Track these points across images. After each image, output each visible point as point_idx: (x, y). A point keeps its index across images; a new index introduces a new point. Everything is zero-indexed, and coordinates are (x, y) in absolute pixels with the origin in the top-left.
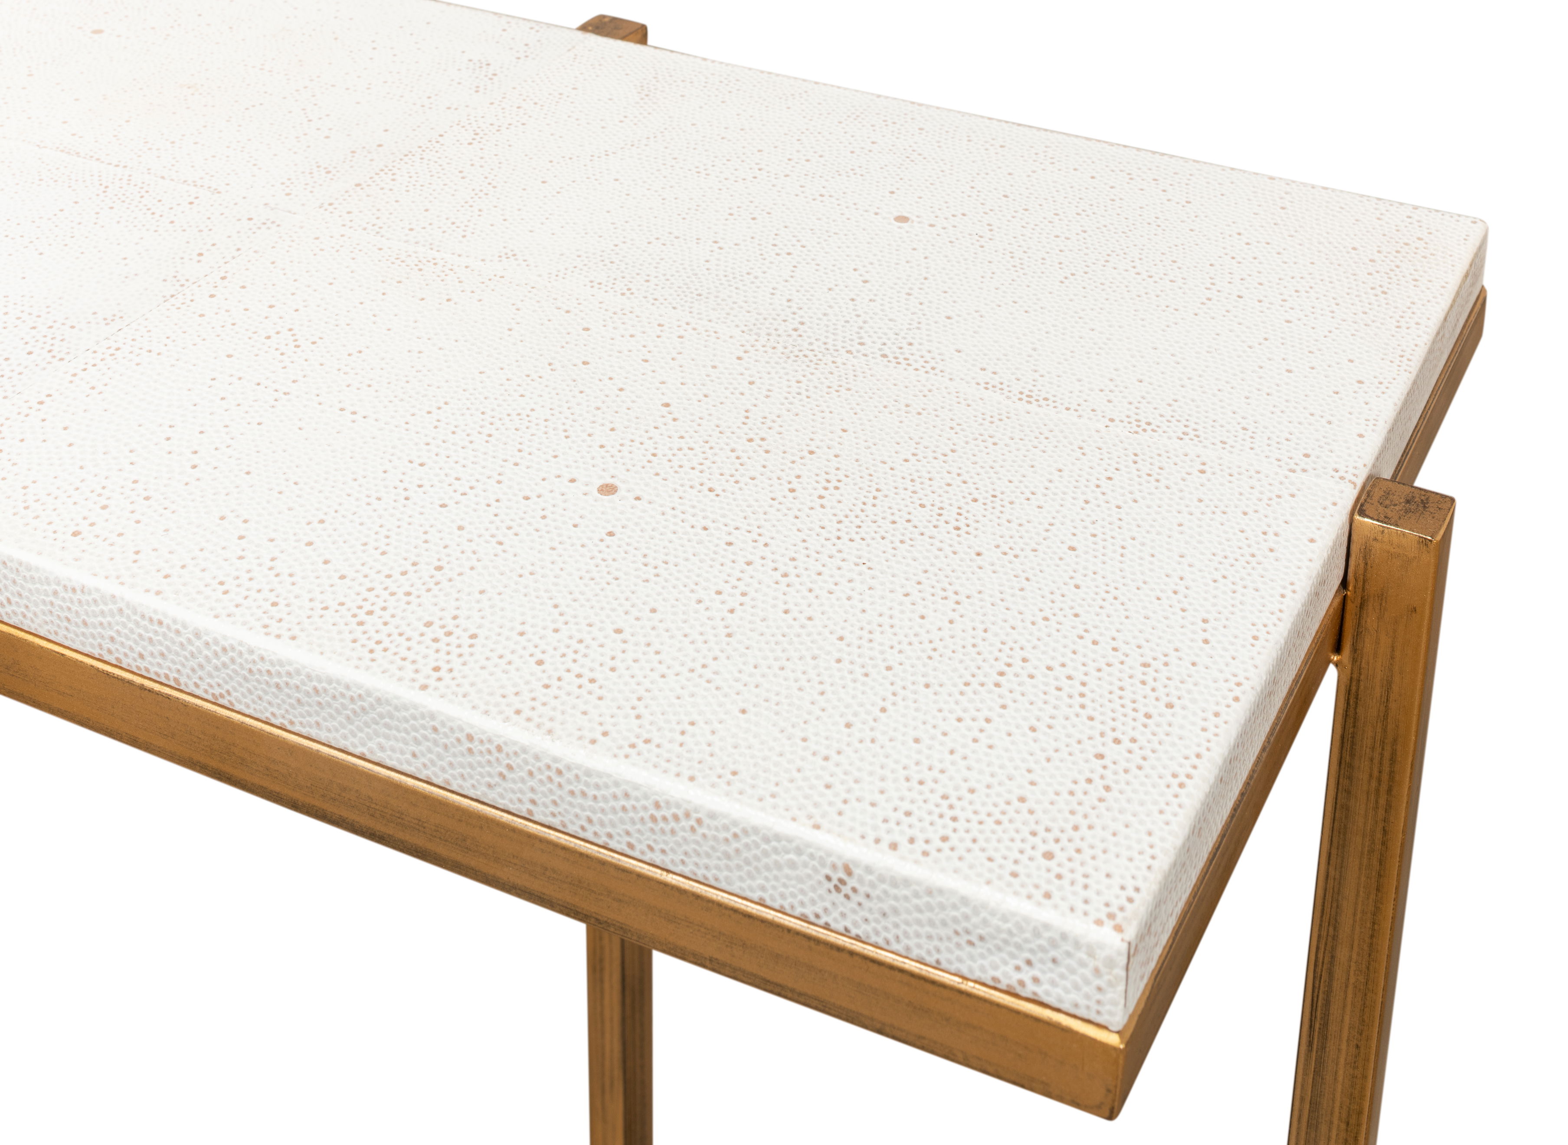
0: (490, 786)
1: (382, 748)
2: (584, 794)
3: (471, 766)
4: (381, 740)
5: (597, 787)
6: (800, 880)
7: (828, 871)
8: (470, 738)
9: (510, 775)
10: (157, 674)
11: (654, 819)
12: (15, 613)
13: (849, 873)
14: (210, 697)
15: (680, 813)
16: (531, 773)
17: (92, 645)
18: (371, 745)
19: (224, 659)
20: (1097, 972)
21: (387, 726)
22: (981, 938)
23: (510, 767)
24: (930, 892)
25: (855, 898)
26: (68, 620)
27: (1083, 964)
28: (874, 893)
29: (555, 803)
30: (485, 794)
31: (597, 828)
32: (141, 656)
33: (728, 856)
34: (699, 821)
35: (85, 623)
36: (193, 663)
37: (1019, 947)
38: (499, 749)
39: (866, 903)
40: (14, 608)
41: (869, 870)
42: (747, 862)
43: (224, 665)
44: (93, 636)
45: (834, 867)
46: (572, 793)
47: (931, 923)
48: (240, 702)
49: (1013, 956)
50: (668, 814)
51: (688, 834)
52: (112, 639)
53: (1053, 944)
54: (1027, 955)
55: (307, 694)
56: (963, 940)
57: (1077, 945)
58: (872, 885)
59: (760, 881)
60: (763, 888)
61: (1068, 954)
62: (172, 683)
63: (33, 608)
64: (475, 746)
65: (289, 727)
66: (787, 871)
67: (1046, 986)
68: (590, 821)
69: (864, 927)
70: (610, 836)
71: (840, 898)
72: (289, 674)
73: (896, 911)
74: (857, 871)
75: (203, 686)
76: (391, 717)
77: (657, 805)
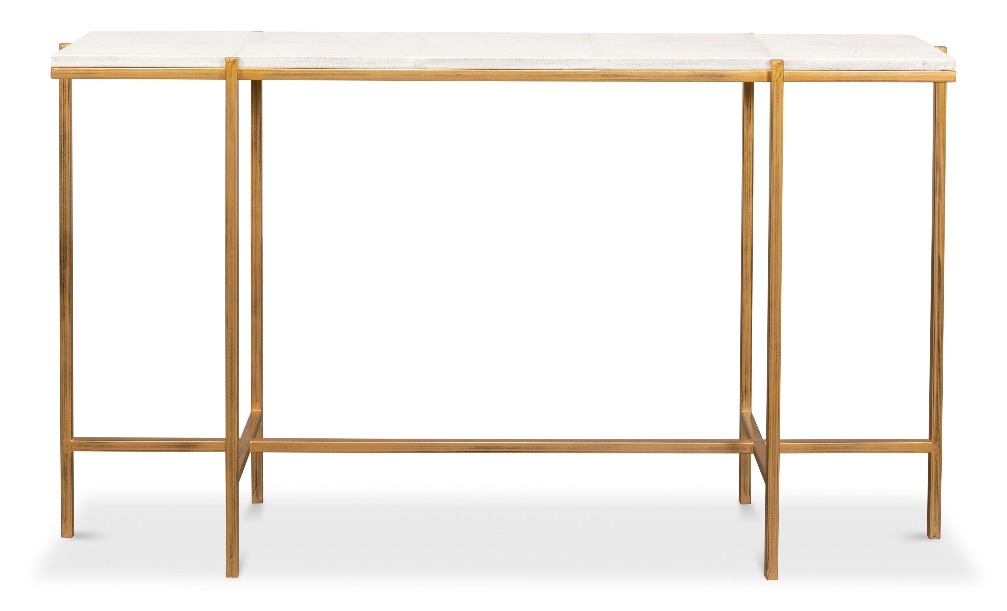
0: (879, 67)
1: (863, 67)
2: (892, 63)
3: (876, 65)
4: (863, 66)
5: (893, 62)
6: (919, 65)
7: (922, 62)
8: (876, 61)
9: (882, 64)
10: (829, 69)
11: (901, 63)
12: (804, 68)
13: (925, 61)
14: (837, 70)
15: (904, 61)
16: (884, 63)
17: (818, 68)
18: (862, 68)
19: (840, 62)
20: (953, 63)
21: (864, 64)
22: (940, 64)
23: (882, 63)
24: (934, 61)
25: (926, 65)
26: (814, 65)
27: (952, 63)
28: (928, 63)
29: (888, 66)
30: (878, 69)
31: (893, 68)
32: (826, 67)
33: (910, 65)
34: (907, 62)
35: (817, 65)
36: (835, 65)
37: (944, 64)
38: (880, 61)
39: (927, 65)
40: (804, 67)
41: (927, 60)
42: (913, 65)
43: (840, 63)
44: (818, 66)
45: (923, 61)
46: (890, 64)
47: (935, 65)
48: (841, 68)
49: (944, 65)
50: (902, 62)
51: (905, 64)
52: (822, 66)
53: (948, 62)
54: (945, 64)
55: (853, 63)
56: (938, 65)
57: (951, 61)
58: (928, 62)
59: (914, 67)
60: (914, 68)
61: (950, 62)
62: (831, 70)
63: (808, 66)
64: (877, 62)
65: (849, 70)
66: (917, 64)
67: (948, 68)
68: (892, 67)
69: (927, 68)
70: (895, 68)
71: (924, 65)
72: (850, 61)
73: (930, 64)
74: (926, 61)
75: (836, 68)
76: (865, 62)
77: (901, 61)
